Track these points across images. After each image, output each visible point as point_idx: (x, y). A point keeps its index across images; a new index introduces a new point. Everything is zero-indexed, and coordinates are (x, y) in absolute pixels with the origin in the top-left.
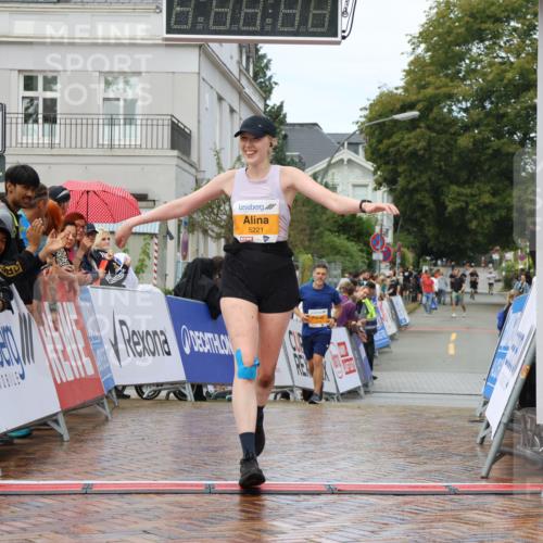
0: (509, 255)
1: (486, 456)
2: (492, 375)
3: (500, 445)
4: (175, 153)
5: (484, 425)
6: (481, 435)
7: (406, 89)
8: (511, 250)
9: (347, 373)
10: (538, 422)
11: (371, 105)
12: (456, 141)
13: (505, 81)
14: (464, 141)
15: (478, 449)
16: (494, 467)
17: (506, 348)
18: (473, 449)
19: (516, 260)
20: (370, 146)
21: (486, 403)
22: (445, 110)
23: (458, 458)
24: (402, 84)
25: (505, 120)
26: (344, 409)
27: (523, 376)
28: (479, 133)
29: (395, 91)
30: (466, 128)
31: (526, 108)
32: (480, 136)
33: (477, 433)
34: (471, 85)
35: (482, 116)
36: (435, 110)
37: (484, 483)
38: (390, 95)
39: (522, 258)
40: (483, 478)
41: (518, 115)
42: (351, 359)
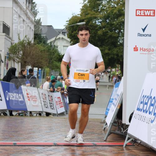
0: (114, 70)
1: (106, 134)
2: (108, 108)
3: (110, 130)
4: (4, 34)
5: (105, 124)
6: (104, 127)
7: (81, 15)
8: (114, 68)
9: (60, 107)
10: (123, 123)
11: (70, 20)
12: (97, 32)
13: (114, 13)
14: (100, 32)
15: (103, 132)
16: (108, 137)
17: (113, 99)
18: (101, 132)
19: (116, 71)
20: (69, 33)
21: (106, 117)
22: (94, 22)
23: (97, 135)
24: (80, 13)
25: (113, 26)
26: (60, 119)
27: (118, 108)
28: (105, 30)
29: (78, 16)
30: (101, 28)
31: (120, 22)
32: (105, 31)
33: (103, 127)
34: (102, 14)
35: (106, 24)
36: (91, 22)
37: (105, 142)
38: (76, 17)
39: (118, 71)
40: (104, 141)
41: (118, 24)
42: (62, 103)
